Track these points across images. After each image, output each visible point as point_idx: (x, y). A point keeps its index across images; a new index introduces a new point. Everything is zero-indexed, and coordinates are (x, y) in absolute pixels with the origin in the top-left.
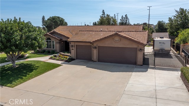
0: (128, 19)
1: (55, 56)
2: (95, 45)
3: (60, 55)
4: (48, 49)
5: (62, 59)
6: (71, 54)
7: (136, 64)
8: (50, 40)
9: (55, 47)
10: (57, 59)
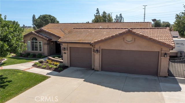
0: (122, 18)
1: (41, 62)
2: (97, 47)
3: (48, 60)
4: (33, 51)
5: (50, 66)
6: (62, 60)
7: (157, 75)
8: (36, 40)
9: (42, 49)
10: (44, 66)
